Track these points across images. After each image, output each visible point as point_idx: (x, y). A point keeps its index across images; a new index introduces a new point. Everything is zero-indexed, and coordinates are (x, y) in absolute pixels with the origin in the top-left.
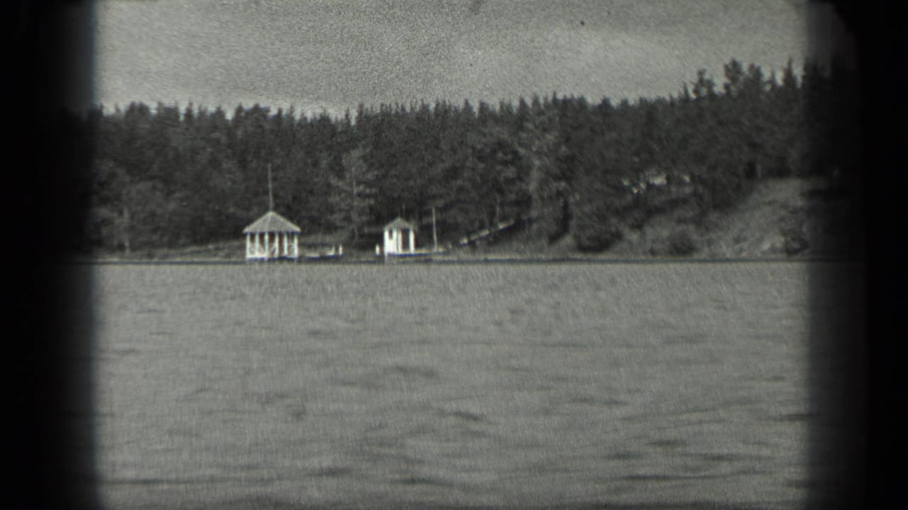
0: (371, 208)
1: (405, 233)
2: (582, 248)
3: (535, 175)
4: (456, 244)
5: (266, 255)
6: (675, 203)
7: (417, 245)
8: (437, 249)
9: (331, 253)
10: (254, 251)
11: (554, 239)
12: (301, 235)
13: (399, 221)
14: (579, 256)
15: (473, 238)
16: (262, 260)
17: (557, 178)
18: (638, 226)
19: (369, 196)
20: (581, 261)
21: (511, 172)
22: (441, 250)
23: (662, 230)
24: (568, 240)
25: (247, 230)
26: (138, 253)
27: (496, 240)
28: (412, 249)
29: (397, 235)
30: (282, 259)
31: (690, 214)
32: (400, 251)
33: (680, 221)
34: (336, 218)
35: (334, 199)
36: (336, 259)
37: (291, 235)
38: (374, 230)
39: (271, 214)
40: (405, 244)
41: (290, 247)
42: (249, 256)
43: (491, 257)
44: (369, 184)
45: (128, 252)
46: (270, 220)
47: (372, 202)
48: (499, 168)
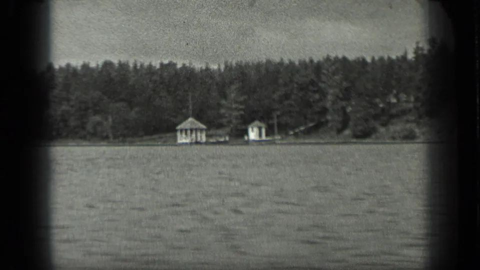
0: (242, 116)
1: (260, 129)
2: (356, 136)
3: (330, 97)
4: (287, 134)
5: (188, 141)
6: (404, 112)
7: (267, 135)
8: (278, 137)
9: (222, 140)
10: (182, 139)
11: (340, 131)
12: (207, 130)
13: (257, 123)
14: (354, 140)
15: (297, 131)
16: (186, 144)
17: (342, 99)
18: (385, 125)
19: (241, 109)
20: (355, 143)
21: (317, 96)
22: (279, 137)
23: (397, 127)
24: (347, 132)
25: (179, 127)
26: (117, 140)
27: (308, 132)
28: (264, 137)
29: (256, 130)
30: (197, 143)
31: (413, 118)
32: (257, 138)
33: (408, 121)
34: (224, 121)
35: (223, 111)
36: (225, 143)
37: (201, 130)
38: (244, 127)
39: (190, 119)
40: (260, 135)
41: (201, 137)
42: (179, 141)
43: (307, 141)
44: (241, 103)
45: (111, 139)
46: (190, 122)
47: (242, 112)
48: (310, 93)
